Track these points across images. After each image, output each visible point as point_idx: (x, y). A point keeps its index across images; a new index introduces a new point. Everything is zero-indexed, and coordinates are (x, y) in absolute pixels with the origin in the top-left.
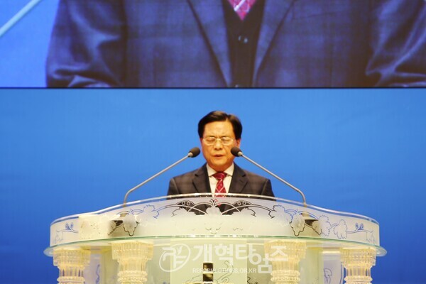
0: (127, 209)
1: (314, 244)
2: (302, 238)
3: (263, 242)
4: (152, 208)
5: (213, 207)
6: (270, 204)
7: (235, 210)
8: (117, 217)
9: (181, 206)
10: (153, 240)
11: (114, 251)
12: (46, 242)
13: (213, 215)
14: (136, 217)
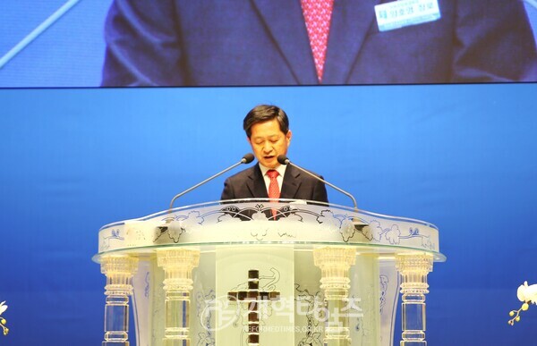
0: (172, 215)
1: (366, 249)
2: (351, 244)
3: (312, 248)
4: (197, 214)
5: (259, 212)
6: (318, 209)
7: (282, 216)
8: (163, 224)
9: (225, 212)
10: (198, 246)
11: (160, 259)
12: (94, 248)
13: (260, 221)
14: (180, 223)
